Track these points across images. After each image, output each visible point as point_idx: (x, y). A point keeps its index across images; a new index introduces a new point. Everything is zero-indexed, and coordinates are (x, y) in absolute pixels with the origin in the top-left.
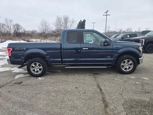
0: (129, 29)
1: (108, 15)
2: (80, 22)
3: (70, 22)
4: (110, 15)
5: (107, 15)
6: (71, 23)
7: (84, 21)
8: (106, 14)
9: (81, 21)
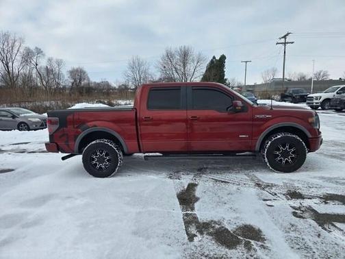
0: (322, 74)
1: (288, 43)
2: (212, 62)
3: (193, 61)
4: (292, 43)
5: (285, 43)
6: (195, 63)
7: (223, 58)
8: (283, 40)
9: (214, 57)
